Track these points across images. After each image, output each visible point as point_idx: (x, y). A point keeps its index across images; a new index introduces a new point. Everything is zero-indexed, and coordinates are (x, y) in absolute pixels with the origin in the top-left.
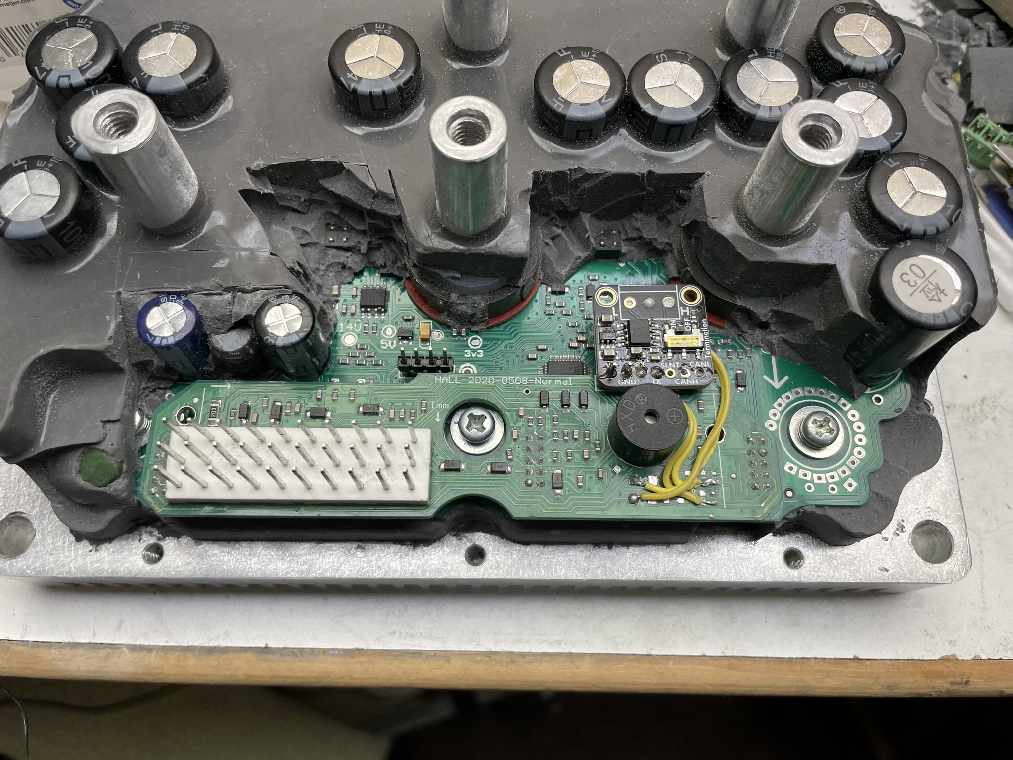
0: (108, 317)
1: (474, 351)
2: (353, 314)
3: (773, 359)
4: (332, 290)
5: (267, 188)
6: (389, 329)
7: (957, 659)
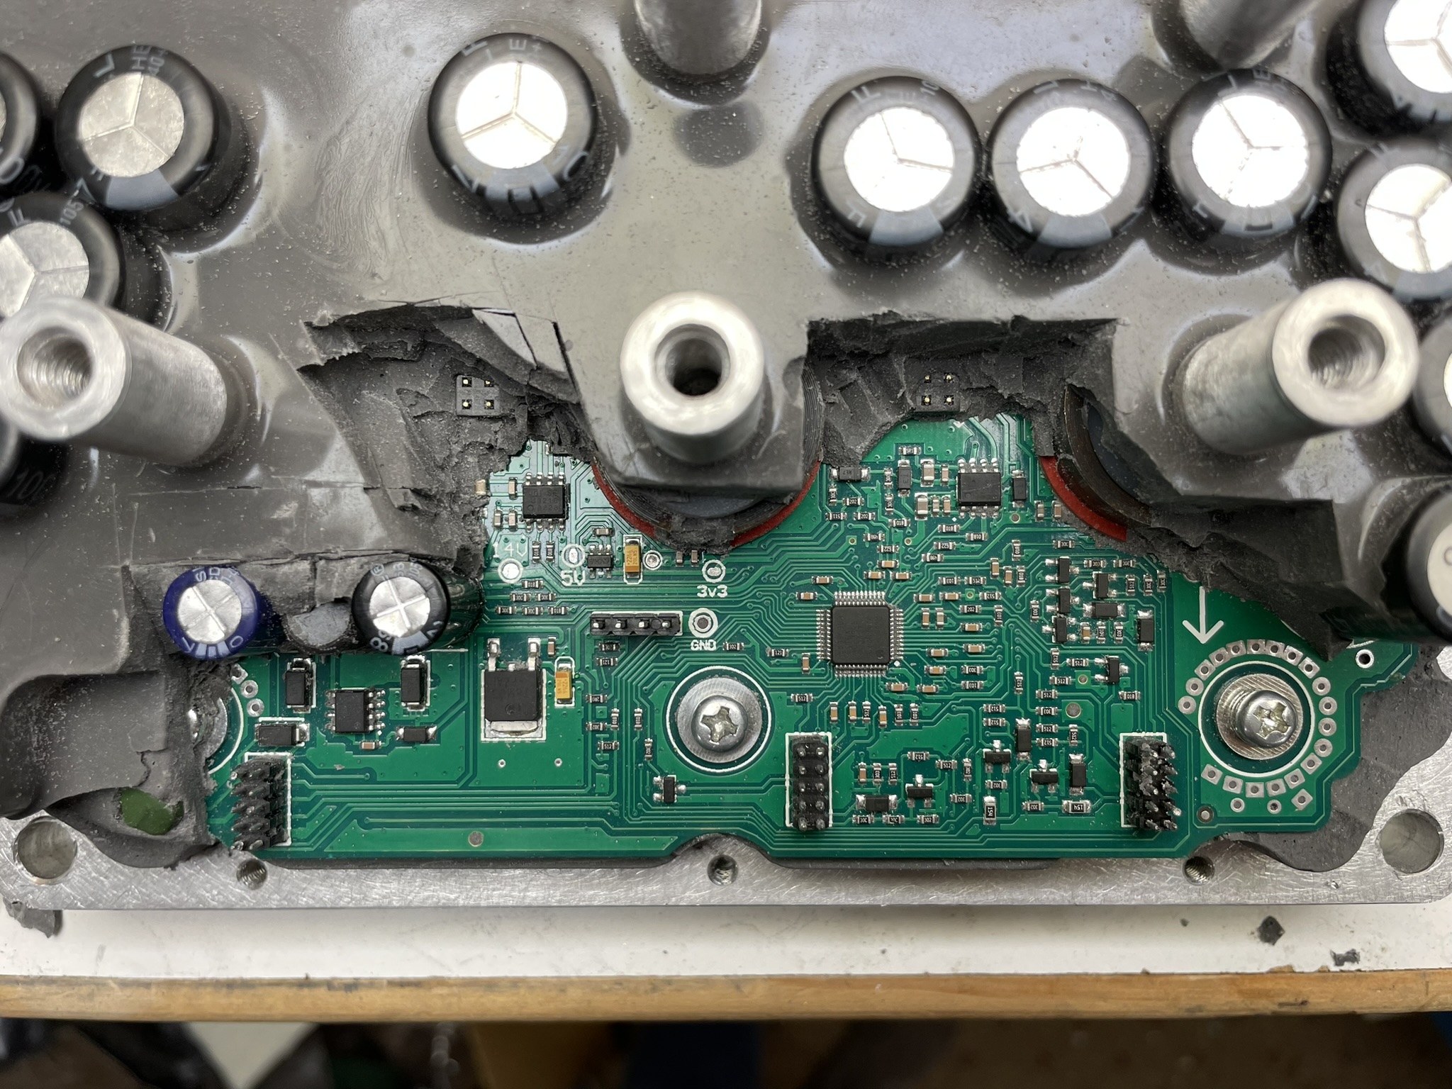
0: (115, 612)
1: (711, 586)
2: (513, 529)
3: (1202, 592)
4: (475, 488)
5: (346, 345)
6: (573, 551)
7: (1294, 972)
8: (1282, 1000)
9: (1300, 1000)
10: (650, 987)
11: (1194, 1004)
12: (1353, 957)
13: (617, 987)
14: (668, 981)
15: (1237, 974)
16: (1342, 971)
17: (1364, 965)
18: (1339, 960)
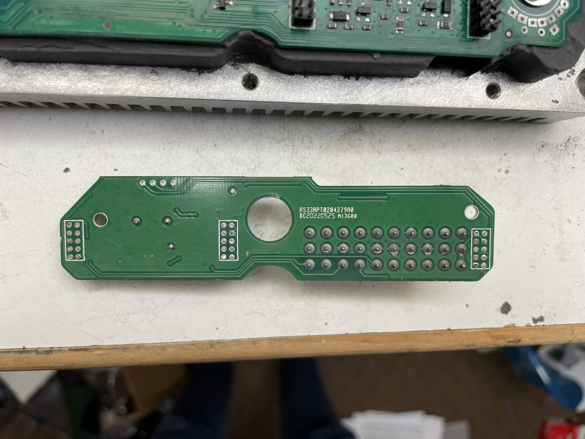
7: (515, 327)
8: (510, 340)
9: (517, 340)
10: (210, 346)
11: (470, 343)
12: (541, 319)
13: (192, 347)
14: (219, 342)
15: (490, 328)
16: (536, 326)
17: (546, 323)
18: (535, 321)
